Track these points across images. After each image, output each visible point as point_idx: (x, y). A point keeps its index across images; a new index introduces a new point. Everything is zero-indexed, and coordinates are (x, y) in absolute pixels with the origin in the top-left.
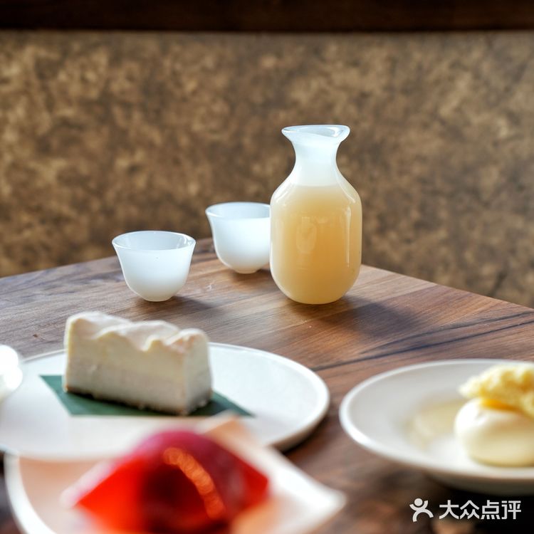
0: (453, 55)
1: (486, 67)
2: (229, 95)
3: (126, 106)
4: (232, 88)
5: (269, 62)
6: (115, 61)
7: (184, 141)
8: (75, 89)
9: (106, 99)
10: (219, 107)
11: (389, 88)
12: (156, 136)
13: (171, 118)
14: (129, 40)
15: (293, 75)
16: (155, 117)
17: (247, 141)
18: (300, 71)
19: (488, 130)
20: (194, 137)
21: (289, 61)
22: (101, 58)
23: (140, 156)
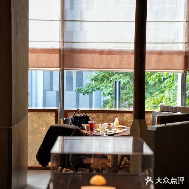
0: (118, 114)
1: (120, 115)
2: (103, 117)
3: (96, 118)
4: (103, 116)
5: (106, 115)
6: (96, 115)
7: (100, 120)
8: (93, 116)
9: (95, 117)
10: (102, 118)
11: (114, 117)
12: (98, 120)
13: (99, 118)
14: (97, 113)
15: (107, 116)
16: (98, 118)
17: (104, 120)
18: (108, 115)
19: (120, 119)
20: (101, 120)
21: (107, 115)
22: (95, 115)
23: (97, 121)
